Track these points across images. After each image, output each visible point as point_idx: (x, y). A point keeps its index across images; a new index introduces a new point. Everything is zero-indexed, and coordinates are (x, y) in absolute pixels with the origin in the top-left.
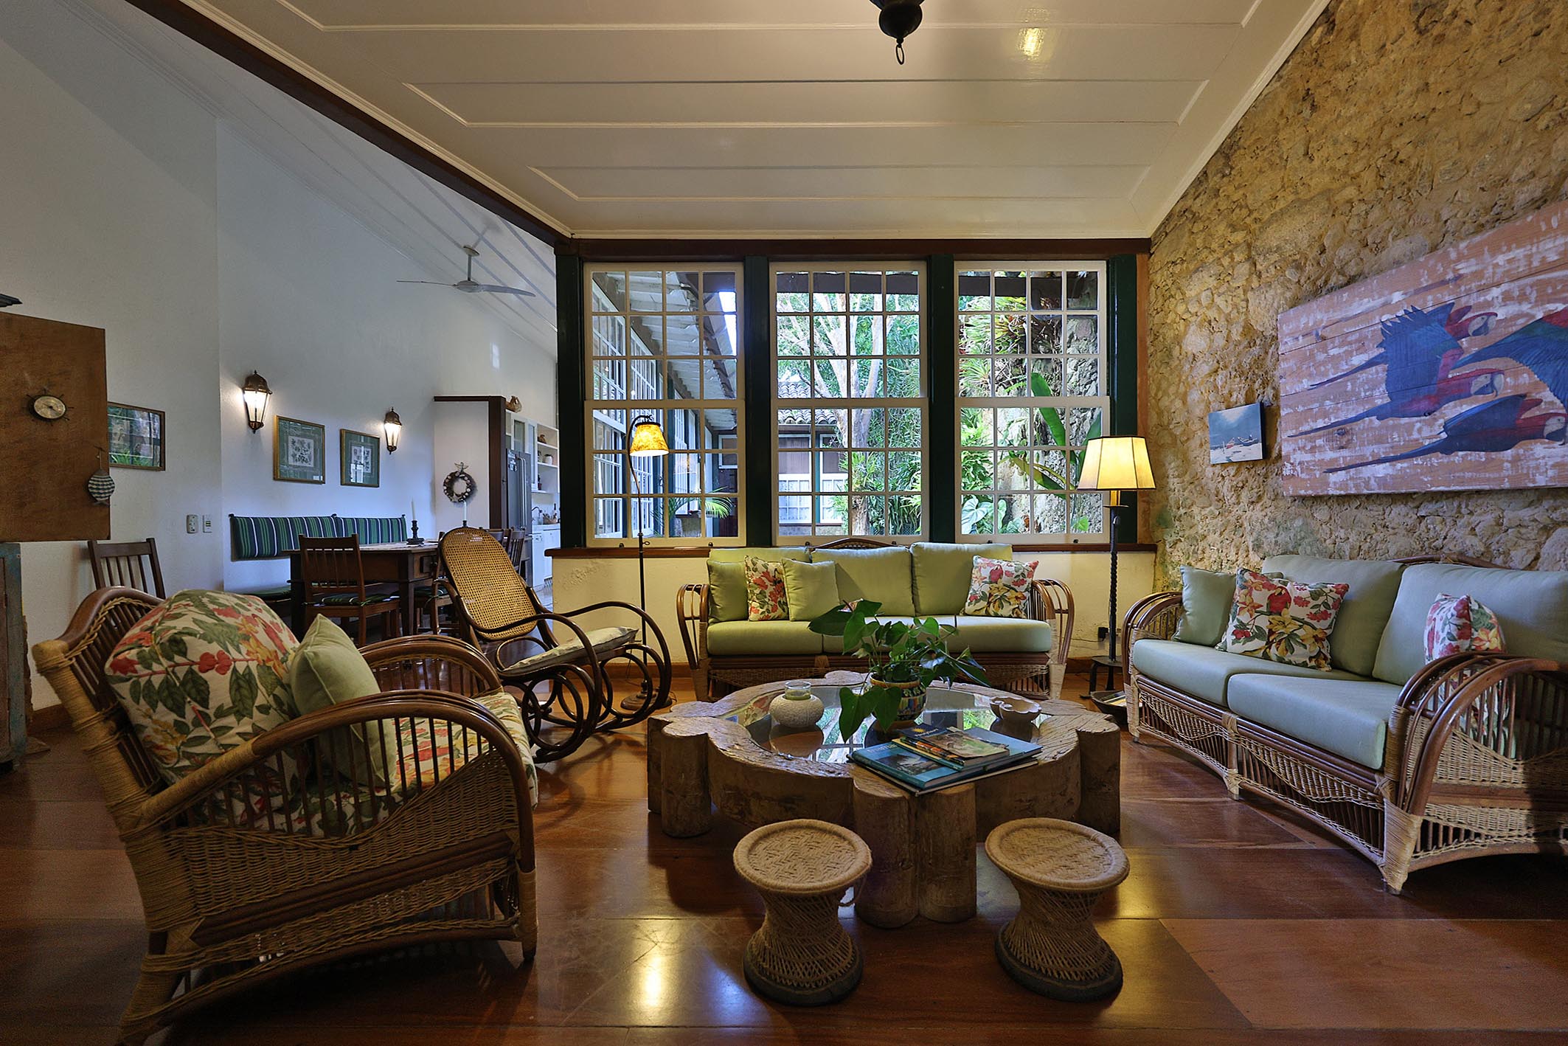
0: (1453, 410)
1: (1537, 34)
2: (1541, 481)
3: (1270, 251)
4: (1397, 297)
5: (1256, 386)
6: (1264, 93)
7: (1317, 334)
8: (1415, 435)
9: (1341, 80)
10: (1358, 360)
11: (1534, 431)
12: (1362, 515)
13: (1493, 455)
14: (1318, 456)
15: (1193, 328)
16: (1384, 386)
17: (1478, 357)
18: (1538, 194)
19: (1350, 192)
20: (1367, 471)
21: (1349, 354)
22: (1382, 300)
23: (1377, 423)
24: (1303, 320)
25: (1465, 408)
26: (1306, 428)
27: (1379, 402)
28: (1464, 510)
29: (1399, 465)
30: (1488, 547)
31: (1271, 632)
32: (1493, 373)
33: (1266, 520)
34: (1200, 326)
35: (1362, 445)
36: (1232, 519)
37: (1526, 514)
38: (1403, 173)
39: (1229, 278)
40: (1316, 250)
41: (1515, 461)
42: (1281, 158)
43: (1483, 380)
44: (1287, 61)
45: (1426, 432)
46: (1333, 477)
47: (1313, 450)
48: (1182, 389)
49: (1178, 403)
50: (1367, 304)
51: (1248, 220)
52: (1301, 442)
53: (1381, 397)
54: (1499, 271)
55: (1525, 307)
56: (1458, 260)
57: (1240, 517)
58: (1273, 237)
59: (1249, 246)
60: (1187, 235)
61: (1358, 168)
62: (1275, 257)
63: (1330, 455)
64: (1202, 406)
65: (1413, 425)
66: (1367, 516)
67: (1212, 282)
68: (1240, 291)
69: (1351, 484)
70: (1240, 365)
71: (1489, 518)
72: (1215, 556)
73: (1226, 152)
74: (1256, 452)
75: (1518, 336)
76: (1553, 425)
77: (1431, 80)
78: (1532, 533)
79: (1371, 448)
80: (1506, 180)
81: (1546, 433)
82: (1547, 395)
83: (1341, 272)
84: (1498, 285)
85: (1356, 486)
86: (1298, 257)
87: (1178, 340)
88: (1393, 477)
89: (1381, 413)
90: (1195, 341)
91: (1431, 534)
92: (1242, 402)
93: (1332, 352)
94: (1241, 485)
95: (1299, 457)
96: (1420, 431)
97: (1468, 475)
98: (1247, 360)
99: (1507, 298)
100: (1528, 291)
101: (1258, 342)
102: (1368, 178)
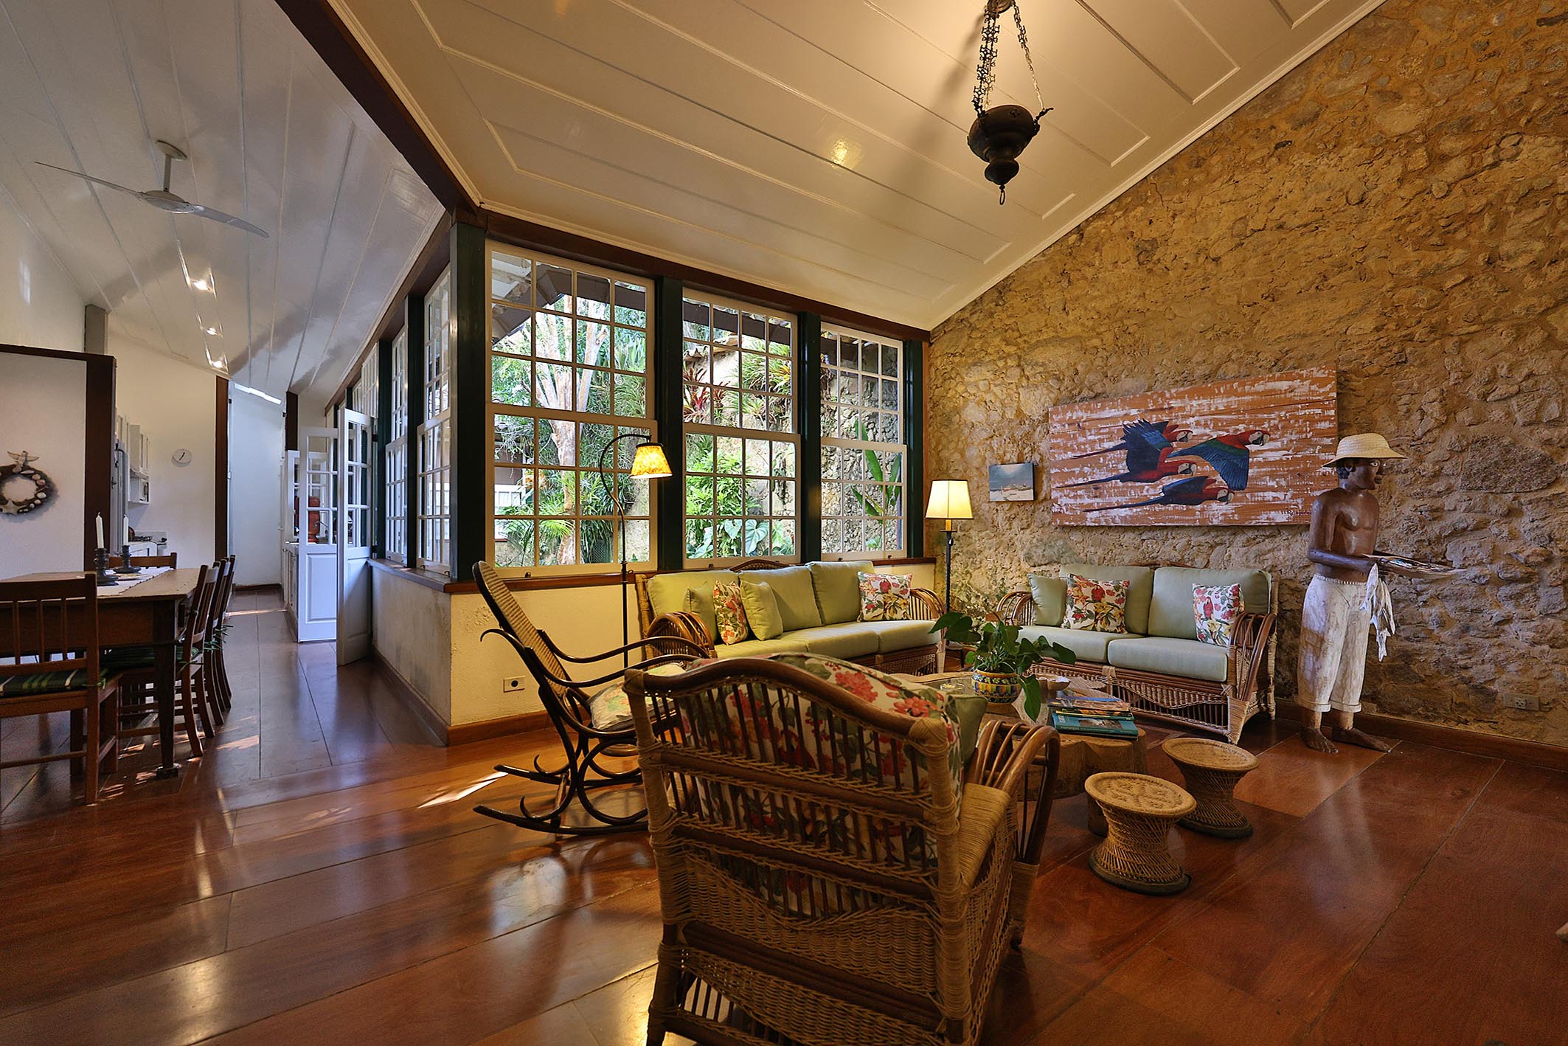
0: (1168, 481)
1: (1203, 289)
2: (1216, 522)
3: (1036, 364)
4: (1134, 412)
5: (1026, 451)
6: (1033, 260)
7: (1079, 425)
8: (1145, 493)
9: (1089, 272)
10: (1107, 445)
11: (1212, 497)
12: (1105, 538)
13: (1191, 507)
14: (1079, 501)
15: (971, 404)
16: (1125, 463)
17: (1182, 453)
18: (1207, 372)
19: (1096, 342)
20: (1114, 512)
21: (1101, 441)
22: (1125, 412)
23: (1120, 484)
24: (1069, 414)
25: (1175, 480)
26: (1070, 482)
27: (1122, 472)
28: (1169, 536)
29: (1135, 510)
30: (1183, 557)
31: (1097, 614)
32: (1191, 463)
33: (1035, 540)
34: (978, 404)
35: (1110, 496)
36: (1005, 539)
37: (1202, 539)
38: (1130, 340)
39: (1003, 375)
40: (1071, 372)
41: (1202, 511)
42: (1044, 306)
43: (1185, 466)
44: (1050, 247)
45: (1152, 491)
46: (1089, 515)
47: (1075, 497)
48: (961, 445)
49: (957, 456)
50: (1114, 413)
51: (1019, 340)
52: (1066, 491)
53: (1123, 469)
54: (1194, 409)
55: (1207, 431)
56: (1171, 399)
57: (1012, 538)
58: (1039, 356)
59: (1020, 357)
60: (966, 337)
61: (1103, 329)
62: (1041, 369)
63: (1087, 501)
64: (979, 460)
65: (1143, 487)
66: (1111, 538)
67: (989, 376)
68: (1013, 386)
69: (1102, 519)
70: (1013, 436)
71: (1183, 541)
72: (990, 566)
73: (1001, 290)
74: (1028, 495)
75: (1204, 445)
76: (1222, 494)
77: (1147, 292)
78: (1205, 548)
79: (1116, 498)
80: (1189, 360)
81: (1218, 497)
82: (1219, 478)
83: (1090, 389)
84: (1193, 417)
85: (1106, 521)
86: (1057, 373)
87: (957, 410)
88: (1130, 516)
89: (1123, 478)
90: (973, 413)
91: (1150, 549)
92: (1015, 461)
93: (1089, 438)
94: (1013, 516)
95: (1064, 501)
96: (1147, 491)
97: (1176, 517)
98: (1018, 434)
99: (1198, 423)
100: (1209, 422)
101: (1027, 422)
102: (1109, 337)
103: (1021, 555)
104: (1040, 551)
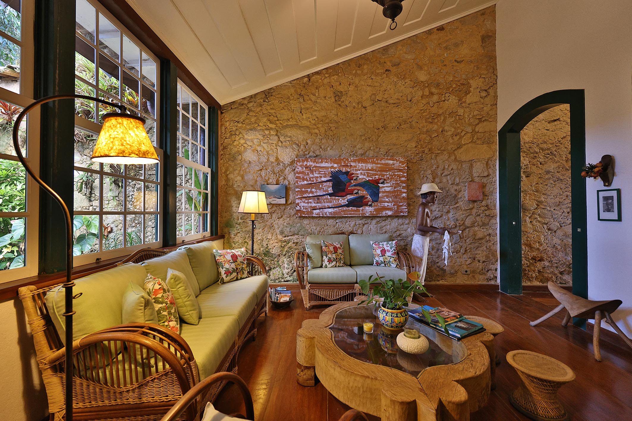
0: (349, 197)
2: (367, 215)
3: (287, 136)
4: (335, 165)
5: (281, 178)
6: (285, 84)
7: (310, 169)
8: (340, 202)
9: (313, 98)
10: (324, 179)
11: (366, 204)
12: (320, 222)
13: (358, 208)
14: (310, 205)
15: (249, 151)
16: (331, 188)
17: (355, 186)
18: (363, 153)
19: (316, 131)
20: (326, 210)
21: (321, 177)
22: (331, 165)
23: (329, 197)
24: (305, 163)
25: (352, 197)
26: (305, 196)
27: (330, 192)
28: (348, 221)
29: (335, 209)
30: (353, 229)
32: (359, 190)
33: (285, 224)
34: (253, 151)
35: (324, 203)
36: (269, 223)
37: (360, 222)
38: (331, 133)
39: (268, 139)
40: (304, 143)
41: (363, 210)
42: (291, 108)
43: (356, 191)
44: (294, 80)
45: (343, 201)
46: (315, 211)
47: (308, 203)
48: (242, 173)
49: (239, 178)
50: (326, 165)
51: (277, 122)
52: (303, 200)
53: (330, 190)
54: (360, 167)
55: (365, 177)
56: (351, 161)
57: (272, 223)
58: (289, 132)
59: (277, 131)
60: (246, 114)
61: (320, 126)
62: (289, 139)
63: (314, 205)
64: (253, 181)
65: (339, 199)
66: (323, 221)
67: (260, 137)
68: (274, 145)
69: (321, 213)
70: (273, 170)
71: (354, 223)
72: (260, 238)
73: (267, 94)
74: (283, 201)
75: (363, 183)
76: (370, 203)
78: (361, 226)
79: (327, 204)
80: (355, 146)
81: (369, 204)
82: (369, 197)
83: (313, 152)
84: (360, 171)
85: (322, 214)
86: (297, 142)
87: (239, 153)
88: (333, 212)
89: (330, 195)
90: (249, 156)
91: (340, 227)
92: (275, 183)
93: (315, 175)
94: (273, 212)
95: (302, 204)
96: (341, 201)
97: (352, 213)
98: (277, 169)
99: (361, 173)
100: (365, 173)
101: (281, 164)
102: (322, 130)
103: (278, 231)
104: (288, 229)
